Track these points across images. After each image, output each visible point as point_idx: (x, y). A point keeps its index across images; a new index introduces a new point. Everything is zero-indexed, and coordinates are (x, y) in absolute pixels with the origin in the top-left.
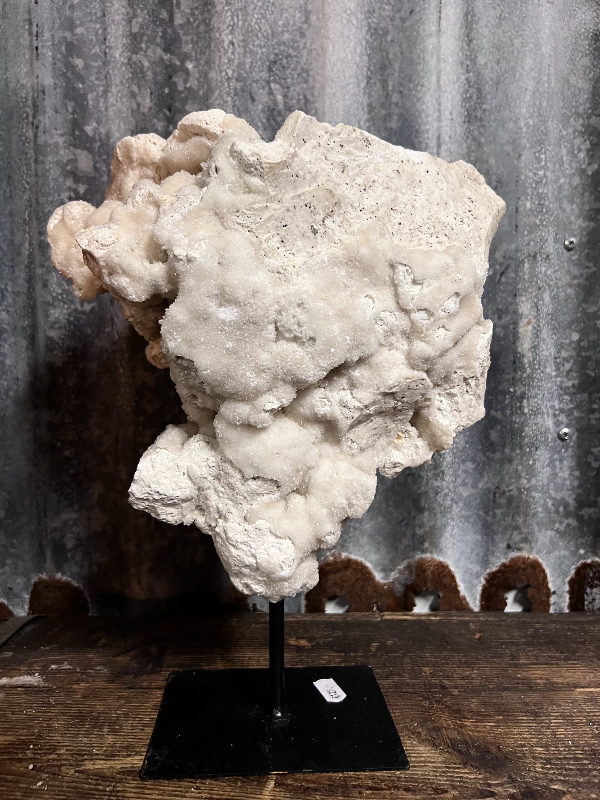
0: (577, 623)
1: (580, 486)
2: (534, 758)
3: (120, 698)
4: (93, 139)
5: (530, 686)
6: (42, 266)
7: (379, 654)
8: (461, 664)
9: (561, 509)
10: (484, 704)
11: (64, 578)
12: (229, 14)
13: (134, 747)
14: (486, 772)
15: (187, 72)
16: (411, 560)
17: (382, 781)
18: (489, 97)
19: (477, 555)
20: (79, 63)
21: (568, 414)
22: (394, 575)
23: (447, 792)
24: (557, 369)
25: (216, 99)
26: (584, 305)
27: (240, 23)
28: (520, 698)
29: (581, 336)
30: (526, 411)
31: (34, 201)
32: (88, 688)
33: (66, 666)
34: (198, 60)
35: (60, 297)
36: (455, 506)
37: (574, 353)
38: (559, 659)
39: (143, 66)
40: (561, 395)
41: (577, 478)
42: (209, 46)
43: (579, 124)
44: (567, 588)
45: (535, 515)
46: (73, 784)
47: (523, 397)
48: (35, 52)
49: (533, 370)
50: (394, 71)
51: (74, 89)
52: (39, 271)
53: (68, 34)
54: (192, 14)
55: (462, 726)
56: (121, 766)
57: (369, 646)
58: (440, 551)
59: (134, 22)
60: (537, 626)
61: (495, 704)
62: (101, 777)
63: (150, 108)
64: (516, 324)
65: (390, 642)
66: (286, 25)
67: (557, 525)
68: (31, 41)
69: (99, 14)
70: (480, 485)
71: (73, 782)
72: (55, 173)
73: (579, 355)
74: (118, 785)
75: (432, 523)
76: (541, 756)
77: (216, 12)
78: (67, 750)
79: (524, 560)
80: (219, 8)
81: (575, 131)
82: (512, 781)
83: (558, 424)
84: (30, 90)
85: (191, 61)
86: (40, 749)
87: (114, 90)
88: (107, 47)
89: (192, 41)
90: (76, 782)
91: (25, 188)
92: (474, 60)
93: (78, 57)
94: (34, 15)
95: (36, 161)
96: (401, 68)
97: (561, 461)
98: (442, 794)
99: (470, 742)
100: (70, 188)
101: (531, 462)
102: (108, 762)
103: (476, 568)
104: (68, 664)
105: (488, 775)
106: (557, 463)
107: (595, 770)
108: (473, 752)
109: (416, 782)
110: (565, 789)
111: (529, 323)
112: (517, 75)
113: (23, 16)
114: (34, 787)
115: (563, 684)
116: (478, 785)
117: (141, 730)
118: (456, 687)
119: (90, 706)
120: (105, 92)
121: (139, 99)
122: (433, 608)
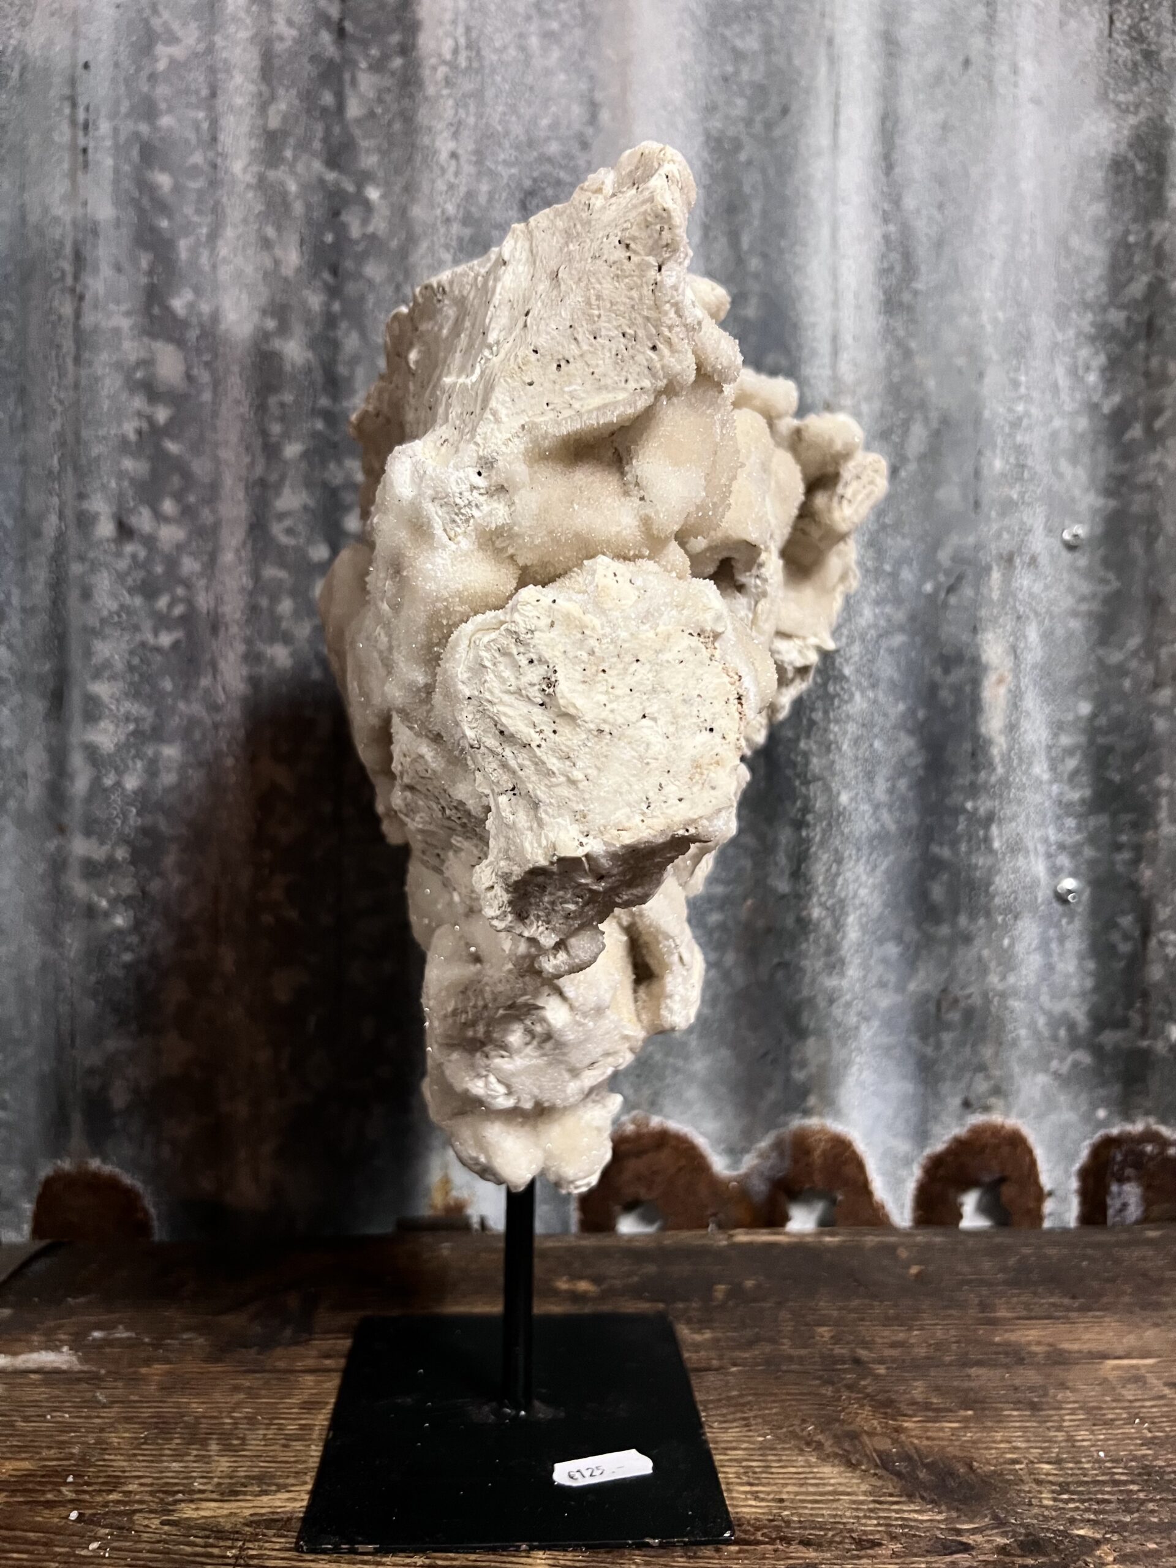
0: (1098, 1245)
1: (1096, 989)
2: (1039, 1482)
3: (236, 1389)
4: (184, 324)
5: (1018, 1356)
6: (82, 558)
7: (731, 1303)
8: (887, 1321)
9: (1062, 1033)
10: (937, 1389)
11: (108, 1169)
12: (450, 102)
13: (274, 1477)
14: (949, 1509)
15: (367, 206)
16: (782, 1130)
17: (758, 1529)
18: (923, 269)
19: (907, 1121)
20: (164, 180)
21: (1074, 852)
22: (749, 1161)
23: (880, 1545)
24: (1053, 768)
25: (422, 255)
26: (1101, 652)
27: (471, 120)
28: (1003, 1379)
29: (1096, 707)
30: (996, 845)
31: (70, 436)
32: (169, 1373)
33: (122, 1334)
34: (387, 184)
35: (116, 619)
36: (863, 1028)
37: (1082, 739)
38: (1069, 1309)
39: (284, 194)
40: (1058, 817)
41: (1091, 974)
42: (410, 159)
43: (1086, 321)
44: (1074, 1184)
45: (1014, 1043)
46: (160, 1546)
47: (990, 819)
48: (81, 158)
49: (1010, 768)
50: (753, 216)
51: (153, 230)
52: (76, 569)
53: (144, 128)
54: (380, 100)
55: (898, 1430)
56: (252, 1511)
57: (710, 1289)
58: (837, 1114)
59: (272, 110)
60: (1027, 1251)
61: (958, 1389)
62: (215, 1532)
63: (299, 270)
64: (976, 683)
65: (749, 1283)
66: (555, 125)
67: (1055, 1064)
68: (74, 138)
69: (204, 92)
70: (912, 986)
71: (159, 1542)
72: (111, 384)
73: (1091, 742)
74: (250, 1545)
75: (823, 1058)
76: (1051, 1478)
77: (426, 99)
78: (141, 1485)
79: (996, 1131)
80: (431, 90)
81: (1079, 334)
82: (1000, 1523)
83: (1055, 872)
84: (69, 227)
85: (378, 185)
86: (88, 1484)
87: (229, 233)
88: (218, 154)
89: (379, 150)
90: (166, 1542)
91: (54, 412)
92: (897, 202)
93: (163, 169)
94: (80, 89)
95: (77, 360)
96: (764, 212)
97: (1062, 939)
98: (871, 1548)
99: (916, 1457)
100: (139, 414)
101: (1006, 942)
102: (226, 1505)
103: (904, 1147)
104: (127, 1329)
105: (954, 1514)
106: (1054, 946)
107: (1152, 1500)
108: (922, 1474)
109: (821, 1529)
110: (1098, 1536)
111: (1000, 681)
112: (976, 230)
113: (58, 91)
114: (84, 1553)
115: (1080, 1352)
116: (938, 1533)
117: (284, 1446)
118: (881, 1361)
119: (178, 1405)
120: (214, 236)
121: (278, 252)
122: (825, 1223)
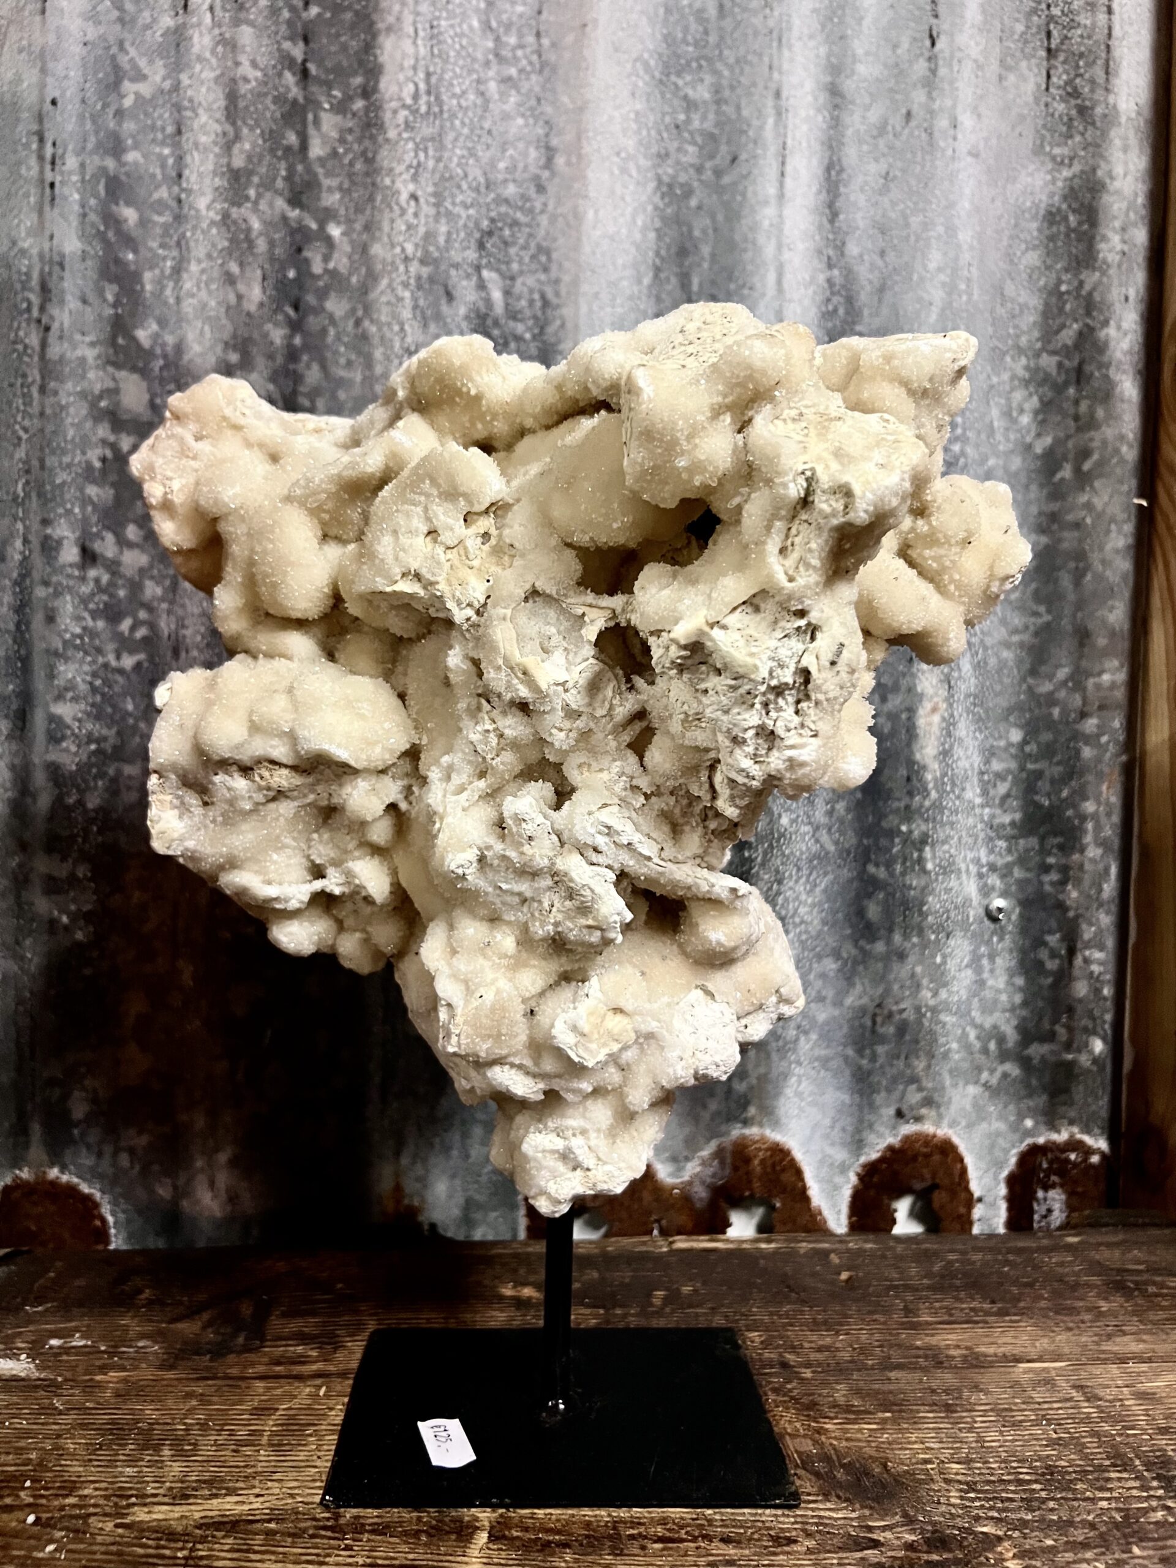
0: (1020, 1251)
1: (1025, 1004)
2: (947, 1481)
3: (189, 1395)
4: (149, 354)
5: (937, 1360)
6: (46, 583)
7: (668, 1310)
8: (815, 1326)
9: (992, 1046)
10: (858, 1392)
11: (65, 1178)
12: (411, 145)
13: (223, 1481)
14: (862, 1507)
15: (329, 241)
16: (723, 1139)
17: (682, 1527)
18: (866, 312)
19: (844, 1130)
20: (130, 214)
21: (1005, 872)
22: (692, 1168)
23: (795, 1542)
24: (985, 793)
25: (382, 292)
26: (1030, 681)
27: (431, 163)
28: (921, 1381)
29: (1026, 735)
30: (929, 866)
31: (35, 463)
32: (125, 1380)
33: (78, 1342)
34: (349, 221)
35: (78, 641)
36: (802, 1038)
37: (1013, 765)
38: (988, 1313)
39: (249, 230)
40: (991, 839)
41: (1021, 989)
42: (371, 199)
43: (1019, 366)
44: (1003, 1190)
45: (946, 1055)
46: (114, 1548)
47: (924, 840)
48: (48, 190)
49: (942, 793)
50: (703, 259)
51: (118, 261)
52: (40, 592)
53: (110, 164)
54: (342, 141)
55: (819, 1431)
56: (203, 1514)
57: (649, 1295)
58: (776, 1124)
59: (236, 149)
60: (952, 1257)
61: (878, 1392)
62: (167, 1534)
63: (261, 305)
64: (911, 711)
65: (686, 1289)
66: (511, 169)
67: (985, 1076)
68: (42, 172)
69: (170, 129)
70: (849, 1001)
71: (113, 1544)
72: (76, 413)
73: (1022, 768)
74: (199, 1546)
75: (762, 1070)
76: (959, 1477)
77: (387, 140)
78: (96, 1489)
79: (927, 1140)
80: (392, 134)
81: (1013, 377)
82: (909, 1521)
83: (986, 891)
84: (36, 259)
85: (339, 223)
86: (46, 1489)
87: (194, 267)
88: (183, 190)
89: (340, 188)
90: (119, 1544)
91: (20, 439)
92: (841, 248)
93: (128, 204)
94: (47, 125)
95: (42, 390)
96: (713, 255)
97: (992, 957)
98: (787, 1545)
99: (834, 1457)
100: (104, 442)
101: (938, 960)
102: (177, 1508)
103: (840, 1155)
104: (82, 1338)
105: (867, 1512)
106: (985, 962)
107: (1052, 1499)
108: (840, 1474)
109: (741, 1527)
110: (1000, 1533)
111: (934, 710)
112: (915, 277)
113: (26, 126)
114: (41, 1555)
115: (996, 1355)
116: (850, 1529)
117: (234, 1451)
118: (808, 1365)
119: (132, 1412)
120: (178, 271)
121: (241, 287)
122: (763, 1228)
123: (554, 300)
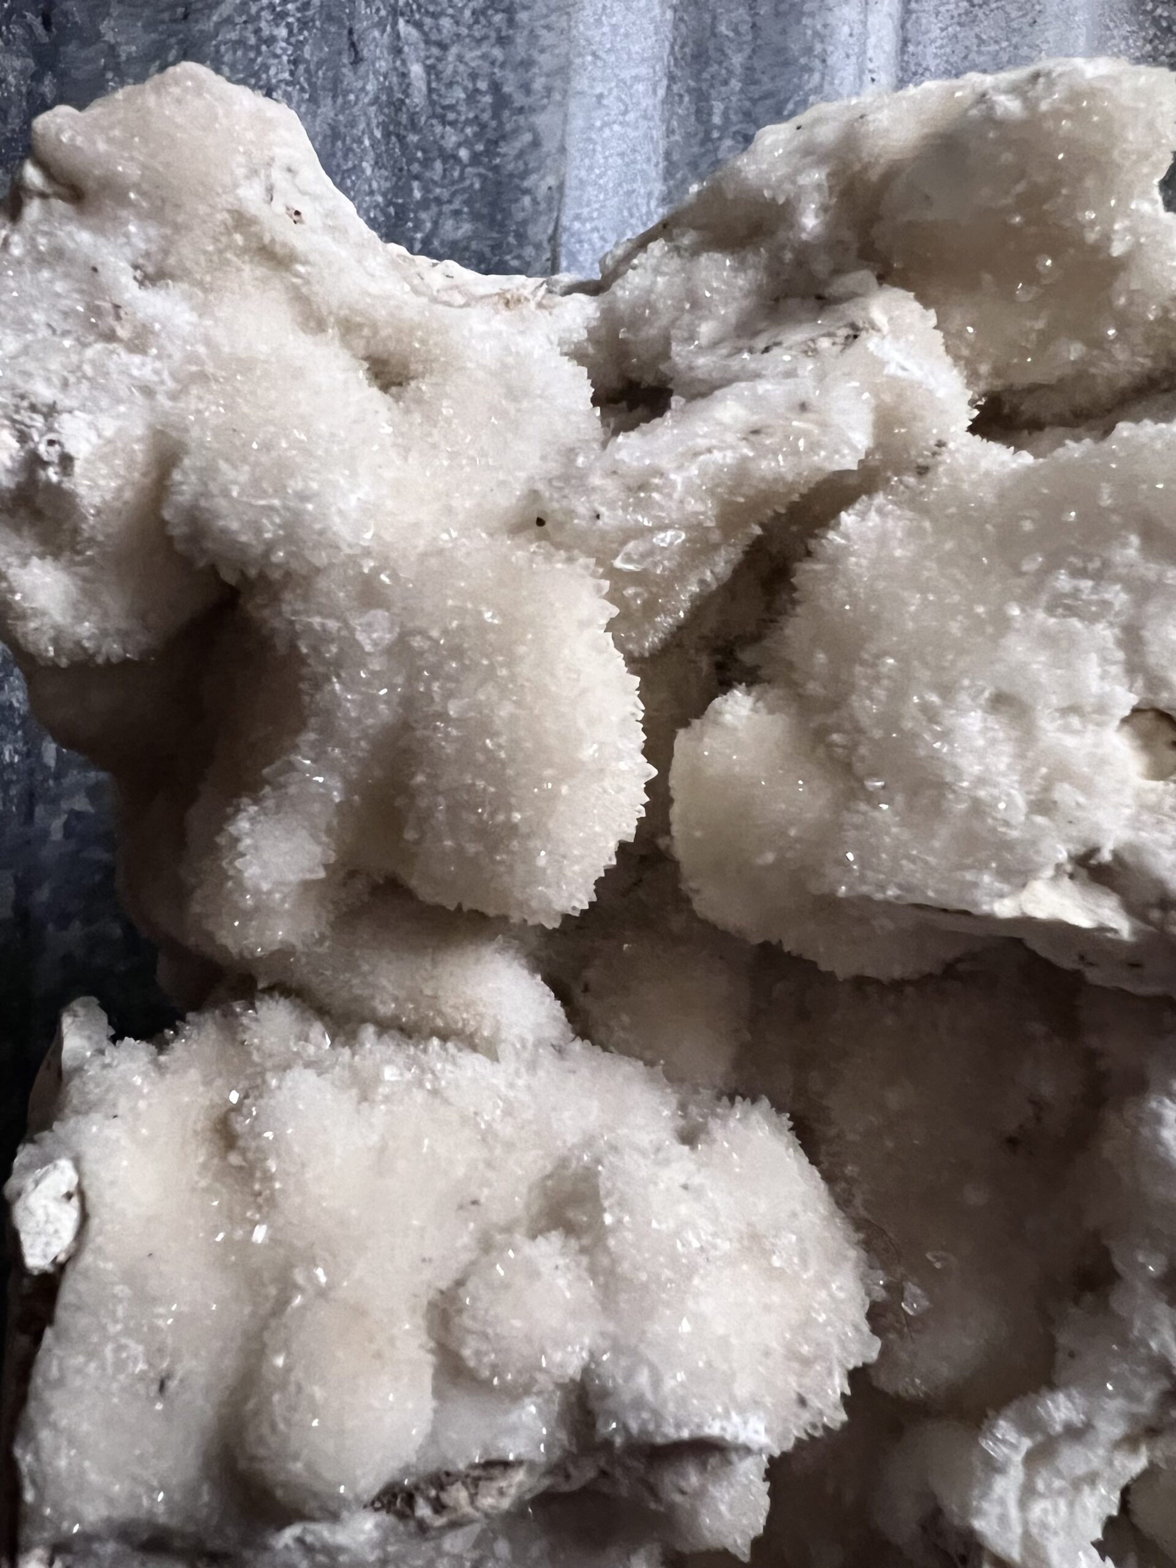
123: (519, 100)
